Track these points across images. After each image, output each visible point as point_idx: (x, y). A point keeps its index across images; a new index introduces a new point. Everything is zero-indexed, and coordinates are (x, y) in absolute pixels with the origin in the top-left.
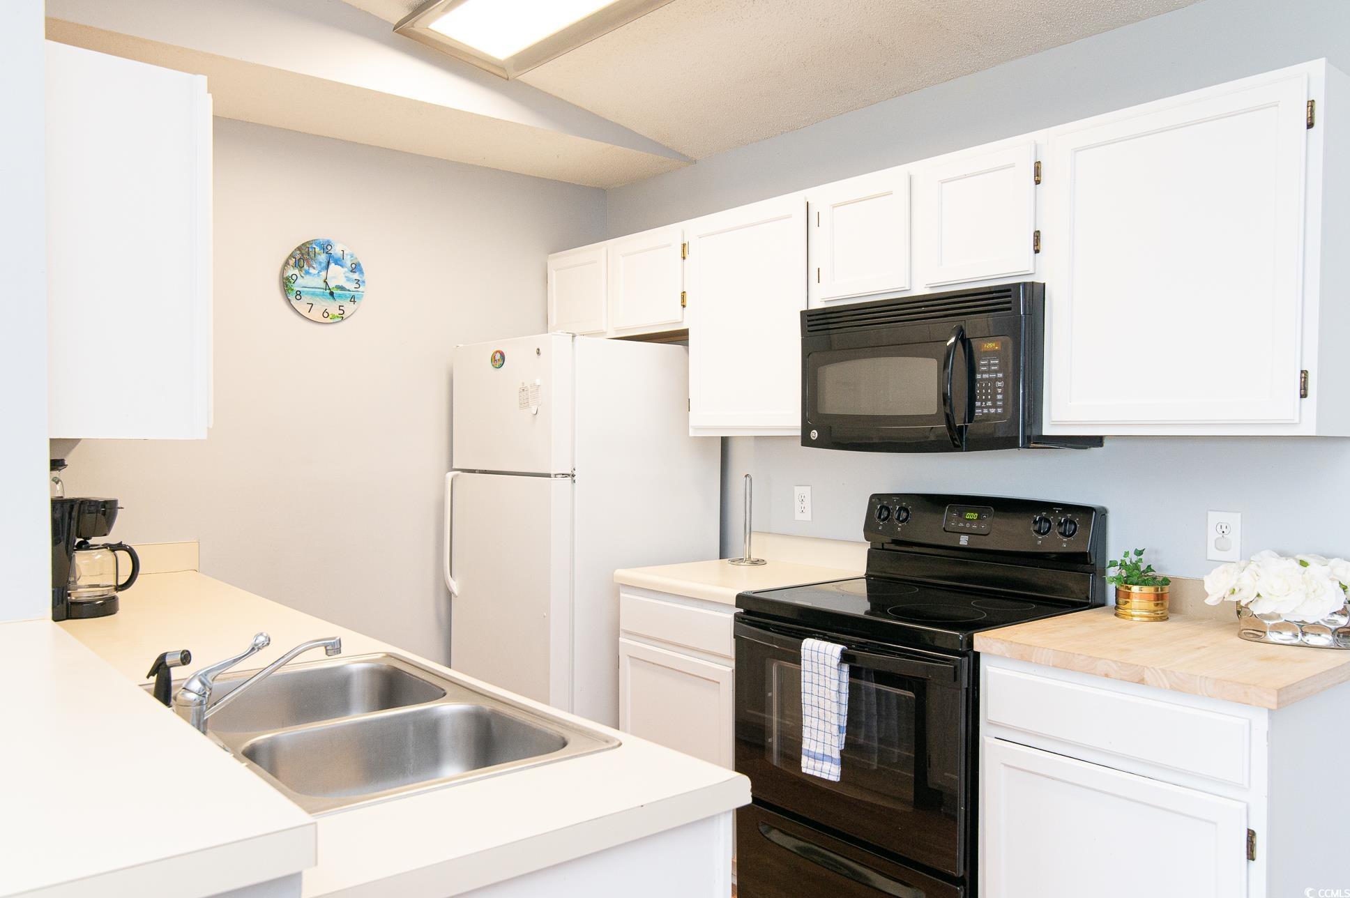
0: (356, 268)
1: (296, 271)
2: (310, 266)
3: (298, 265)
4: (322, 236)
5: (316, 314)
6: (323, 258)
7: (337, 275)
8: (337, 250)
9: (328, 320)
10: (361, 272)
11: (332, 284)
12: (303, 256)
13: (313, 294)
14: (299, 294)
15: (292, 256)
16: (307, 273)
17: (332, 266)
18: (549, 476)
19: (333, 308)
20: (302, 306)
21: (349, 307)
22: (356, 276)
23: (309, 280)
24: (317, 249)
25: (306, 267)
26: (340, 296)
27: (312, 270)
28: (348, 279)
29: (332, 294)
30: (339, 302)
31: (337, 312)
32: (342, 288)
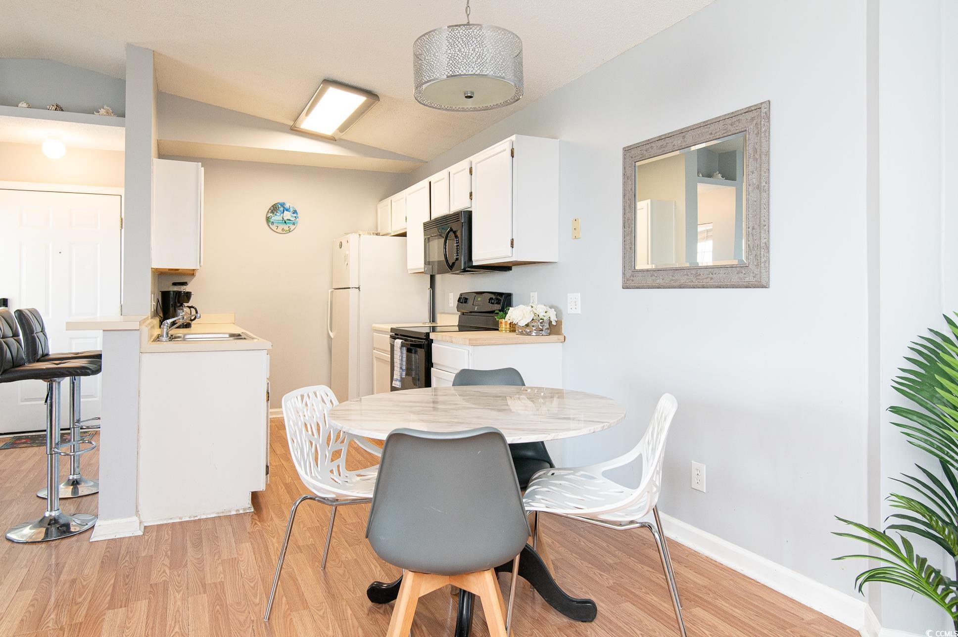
0: (295, 212)
1: (272, 215)
2: (277, 212)
3: (272, 212)
4: (281, 201)
5: (279, 230)
6: (282, 209)
7: (287, 215)
8: (287, 206)
9: (284, 232)
10: (297, 213)
11: (285, 219)
12: (274, 209)
13: (278, 223)
14: (273, 223)
15: (270, 209)
16: (276, 215)
17: (285, 212)
18: (350, 288)
19: (286, 228)
20: (274, 227)
21: (292, 227)
22: (295, 215)
23: (277, 218)
24: (280, 206)
25: (275, 213)
26: (288, 223)
27: (277, 214)
28: (292, 217)
29: (285, 222)
30: (288, 225)
31: (288, 229)
32: (289, 220)
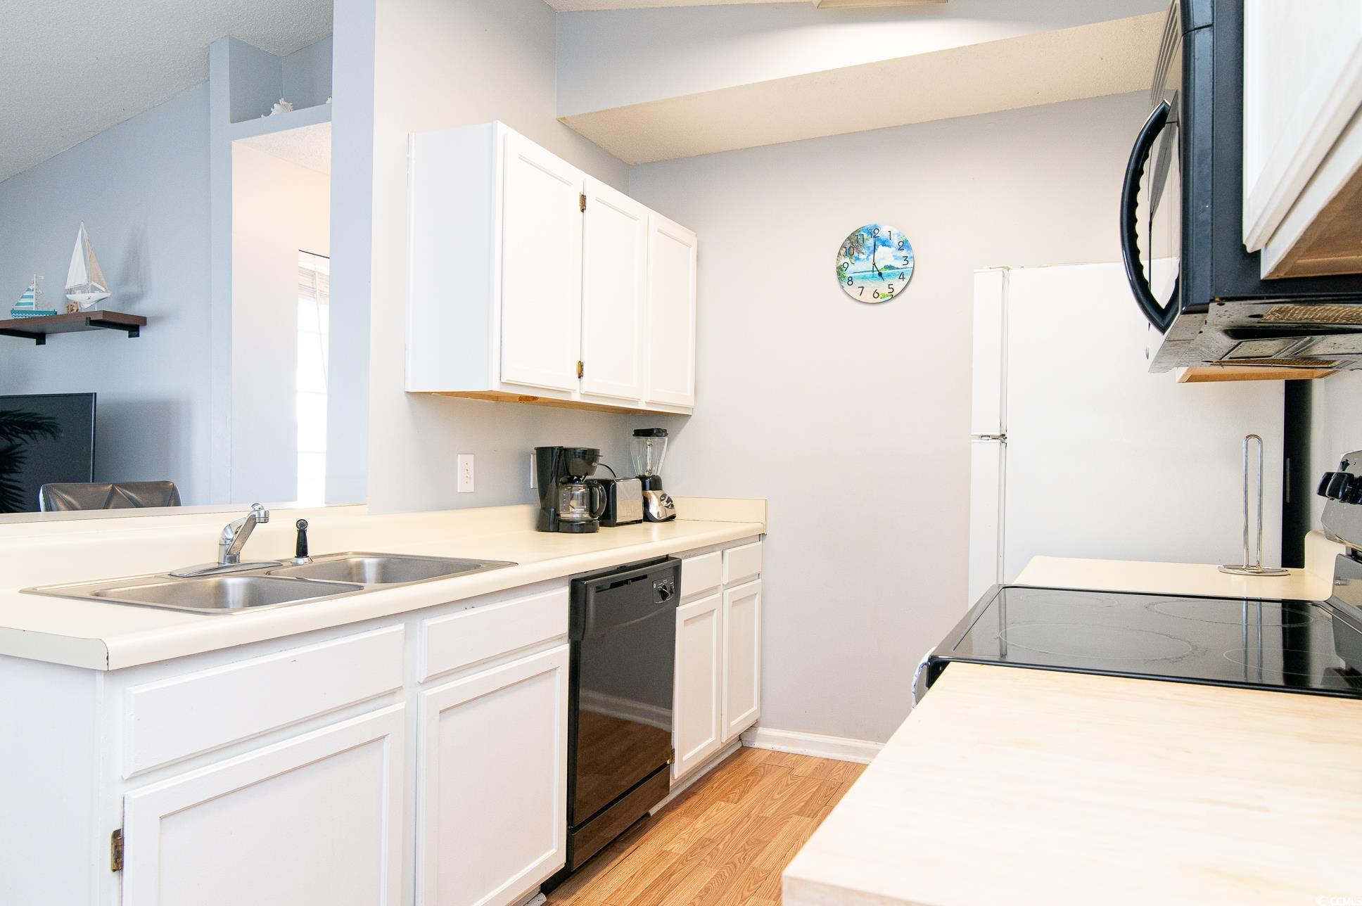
0: (904, 245)
1: (847, 260)
2: (859, 252)
3: (849, 254)
4: (868, 223)
5: (868, 296)
6: (870, 242)
7: (885, 256)
8: (884, 233)
9: (879, 300)
10: (909, 248)
11: (880, 266)
12: (853, 245)
13: (864, 278)
14: (850, 279)
15: (843, 246)
16: (857, 259)
17: (880, 249)
19: (883, 288)
20: (854, 291)
21: (898, 285)
22: (904, 253)
23: (861, 265)
24: (865, 236)
25: (856, 254)
26: (889, 275)
27: (861, 256)
28: (896, 258)
29: (880, 274)
30: (888, 281)
31: (887, 291)
32: (890, 267)
